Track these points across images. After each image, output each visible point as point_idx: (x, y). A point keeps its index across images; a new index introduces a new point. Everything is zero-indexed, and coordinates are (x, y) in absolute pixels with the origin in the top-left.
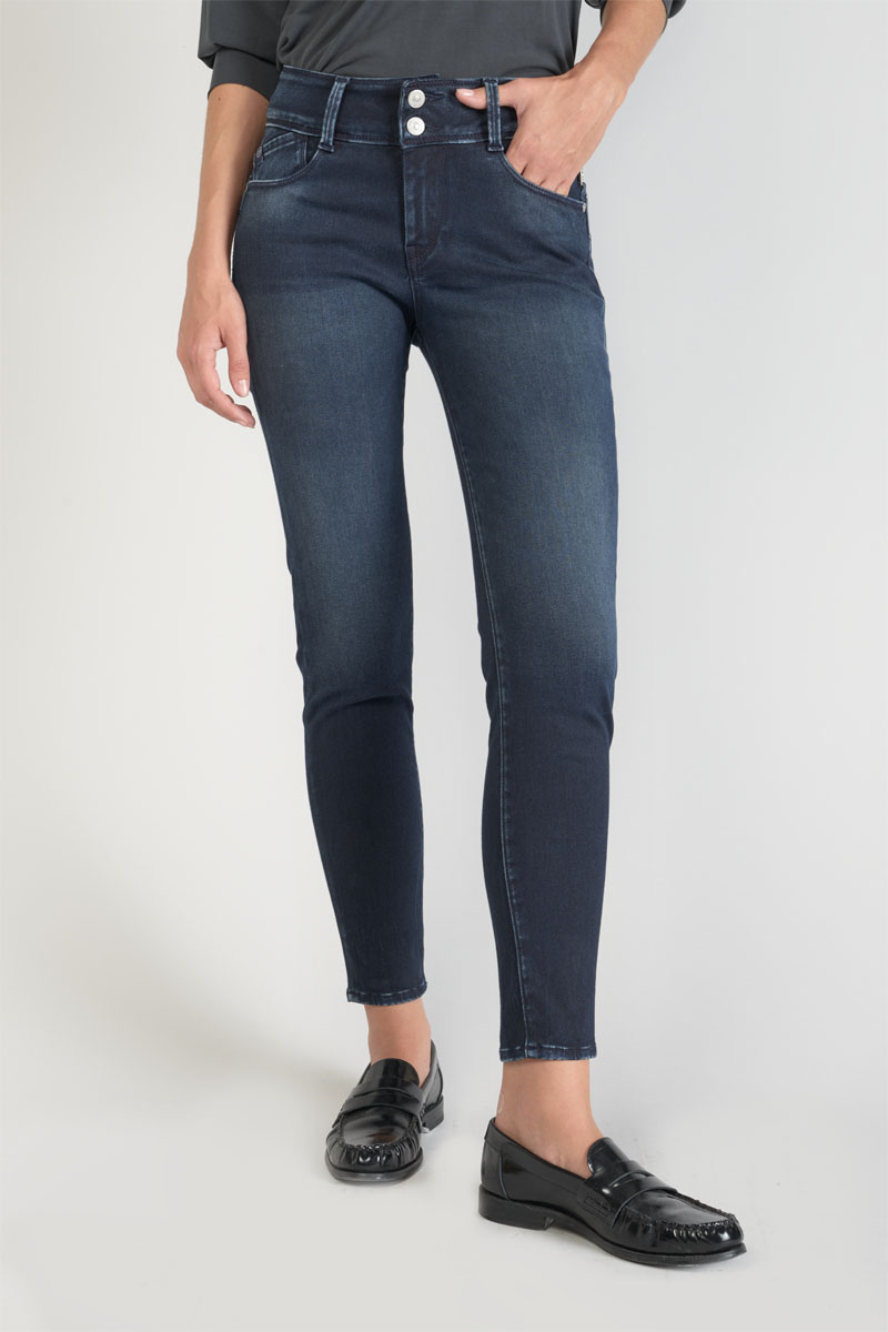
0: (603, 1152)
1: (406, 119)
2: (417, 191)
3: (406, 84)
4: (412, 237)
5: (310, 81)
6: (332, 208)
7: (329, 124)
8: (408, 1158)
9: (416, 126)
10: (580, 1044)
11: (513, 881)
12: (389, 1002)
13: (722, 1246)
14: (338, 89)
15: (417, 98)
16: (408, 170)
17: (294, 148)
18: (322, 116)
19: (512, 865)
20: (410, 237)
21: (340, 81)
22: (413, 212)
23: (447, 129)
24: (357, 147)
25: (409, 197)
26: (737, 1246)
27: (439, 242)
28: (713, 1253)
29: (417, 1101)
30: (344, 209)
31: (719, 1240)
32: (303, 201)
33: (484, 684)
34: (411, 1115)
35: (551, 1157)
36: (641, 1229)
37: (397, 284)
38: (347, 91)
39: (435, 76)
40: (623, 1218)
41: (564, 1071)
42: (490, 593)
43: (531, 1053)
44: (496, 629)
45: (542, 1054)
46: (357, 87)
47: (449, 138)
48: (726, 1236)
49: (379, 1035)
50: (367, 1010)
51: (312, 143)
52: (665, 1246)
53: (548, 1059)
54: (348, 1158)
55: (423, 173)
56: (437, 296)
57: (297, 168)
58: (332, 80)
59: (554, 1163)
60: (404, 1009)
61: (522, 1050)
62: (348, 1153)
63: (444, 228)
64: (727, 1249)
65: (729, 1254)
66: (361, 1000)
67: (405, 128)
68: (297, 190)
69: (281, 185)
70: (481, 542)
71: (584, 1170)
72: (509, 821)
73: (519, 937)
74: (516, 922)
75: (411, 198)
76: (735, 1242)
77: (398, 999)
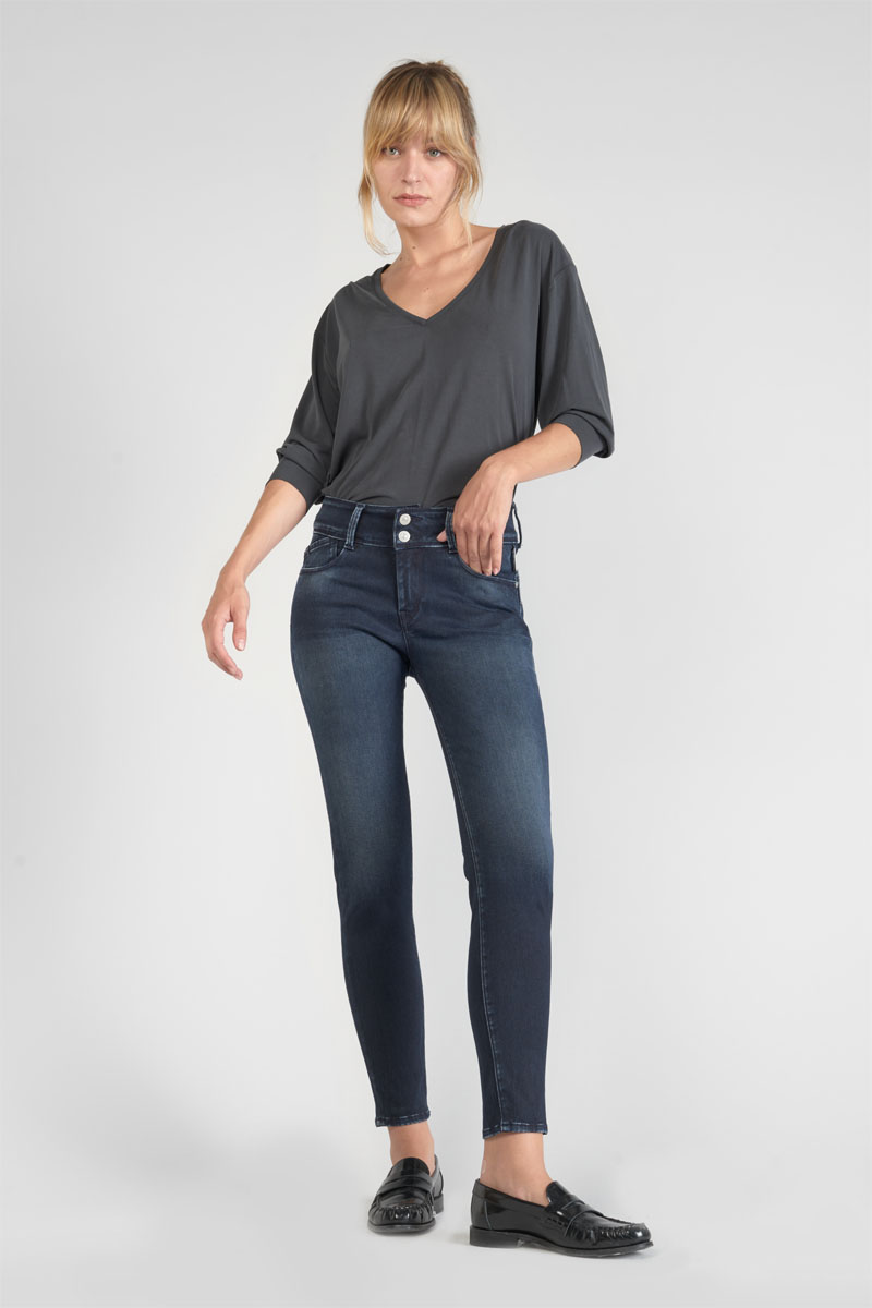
0: (555, 1190)
1: (398, 532)
2: (405, 577)
3: (398, 511)
4: (403, 605)
5: (342, 506)
6: (351, 585)
7: (351, 533)
8: (427, 1219)
9: (404, 536)
10: (536, 1121)
11: (492, 1014)
12: (405, 1122)
13: (636, 1241)
14: (358, 511)
15: (405, 519)
16: (399, 564)
17: (329, 547)
18: (347, 527)
19: (490, 1004)
20: (402, 605)
21: (359, 506)
22: (403, 590)
23: (424, 538)
24: (368, 548)
25: (400, 580)
26: (646, 1241)
27: (420, 609)
28: (633, 1245)
29: (429, 1184)
30: (359, 587)
31: (636, 1236)
32: (334, 581)
33: (467, 882)
34: (427, 1192)
35: (522, 1195)
36: (584, 1236)
37: (395, 639)
38: (363, 512)
39: (417, 506)
40: (572, 1228)
41: (527, 1139)
42: (469, 827)
43: (505, 1128)
44: (474, 850)
45: (512, 1129)
46: (369, 510)
47: (426, 544)
48: (640, 1234)
49: (397, 1144)
50: (390, 1131)
51: (340, 545)
52: (602, 1244)
53: (516, 1132)
54: (388, 1216)
55: (408, 565)
56: (421, 643)
57: (331, 559)
58: (355, 505)
59: (524, 1198)
60: (417, 1127)
61: (499, 1127)
62: (387, 1214)
63: (423, 600)
64: (641, 1242)
65: (641, 1245)
66: (386, 1123)
67: (397, 538)
68: (330, 574)
69: (320, 571)
70: (460, 796)
71: (544, 1201)
72: (487, 975)
73: (495, 1052)
74: (493, 1041)
75: (401, 581)
76: (644, 1239)
77: (412, 1120)
